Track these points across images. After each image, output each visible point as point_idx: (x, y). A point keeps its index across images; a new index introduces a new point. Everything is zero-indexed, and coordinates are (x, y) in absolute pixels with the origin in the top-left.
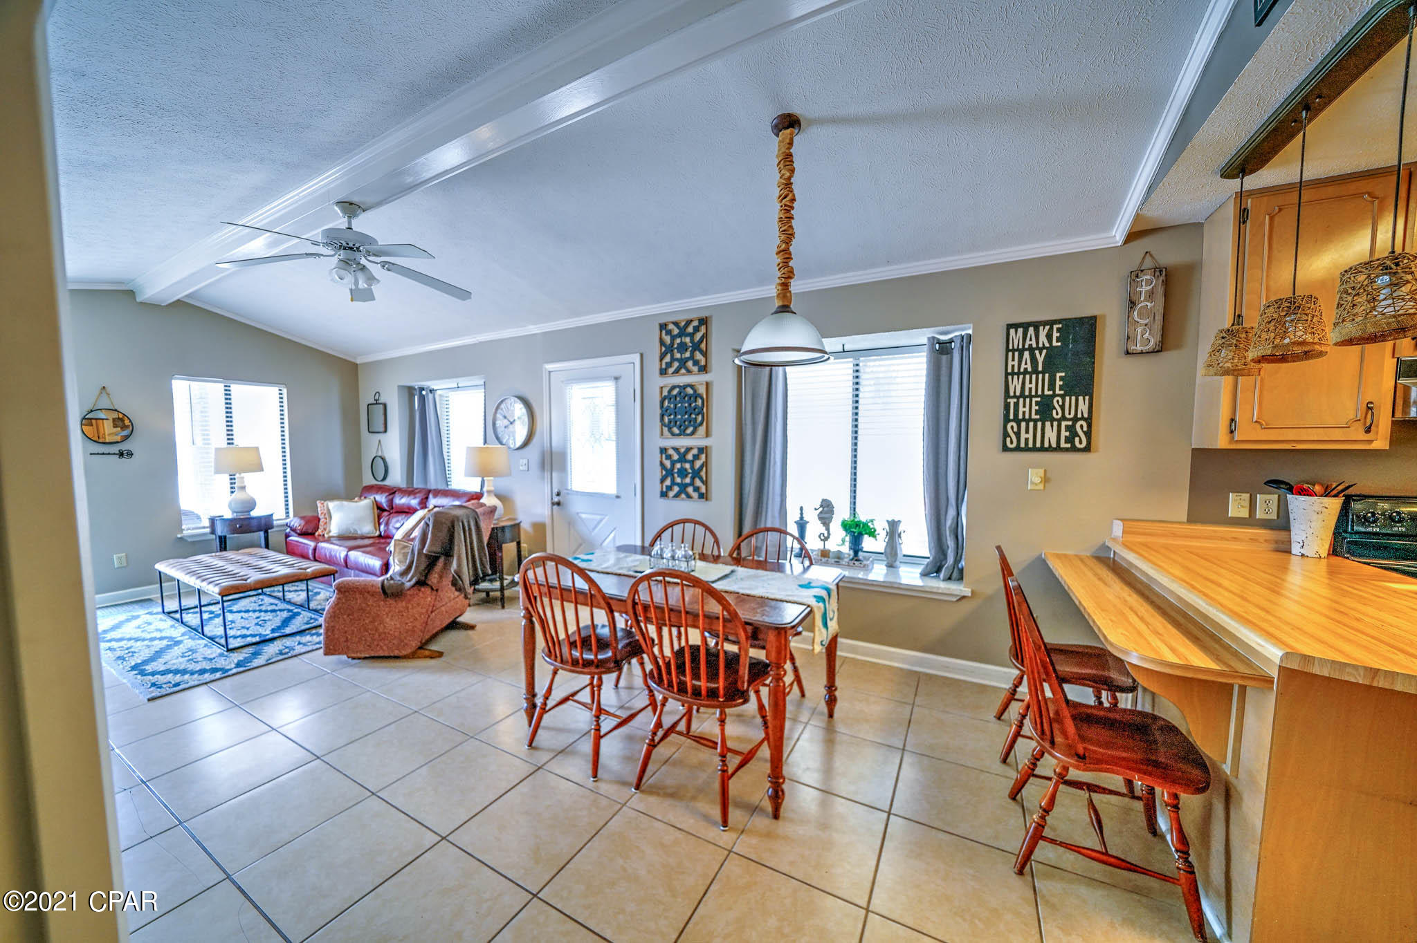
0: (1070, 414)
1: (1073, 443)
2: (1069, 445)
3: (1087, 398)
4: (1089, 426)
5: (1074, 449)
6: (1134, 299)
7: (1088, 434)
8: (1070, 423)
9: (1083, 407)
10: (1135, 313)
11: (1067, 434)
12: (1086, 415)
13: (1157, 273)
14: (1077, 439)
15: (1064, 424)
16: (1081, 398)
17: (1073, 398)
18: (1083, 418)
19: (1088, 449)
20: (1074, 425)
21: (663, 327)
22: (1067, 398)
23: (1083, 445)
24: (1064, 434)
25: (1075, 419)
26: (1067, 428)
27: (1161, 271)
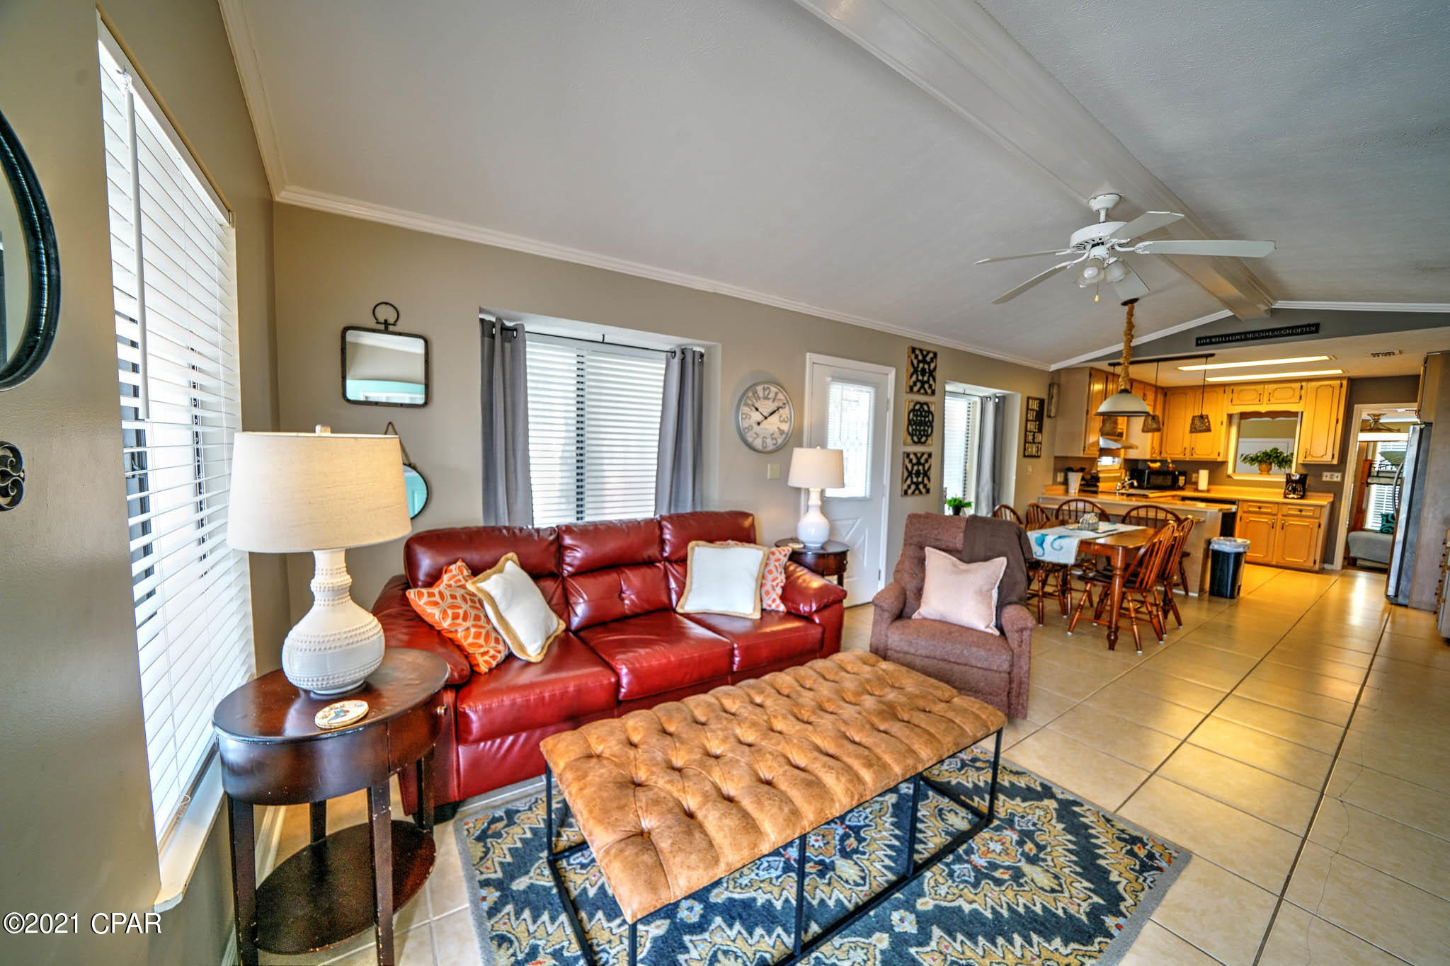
2: (1037, 454)
3: (1041, 434)
4: (1041, 446)
7: (1041, 450)
9: (1040, 438)
11: (1037, 449)
12: (1040, 442)
19: (1040, 456)
21: (914, 350)
22: (1038, 434)
26: (1038, 446)
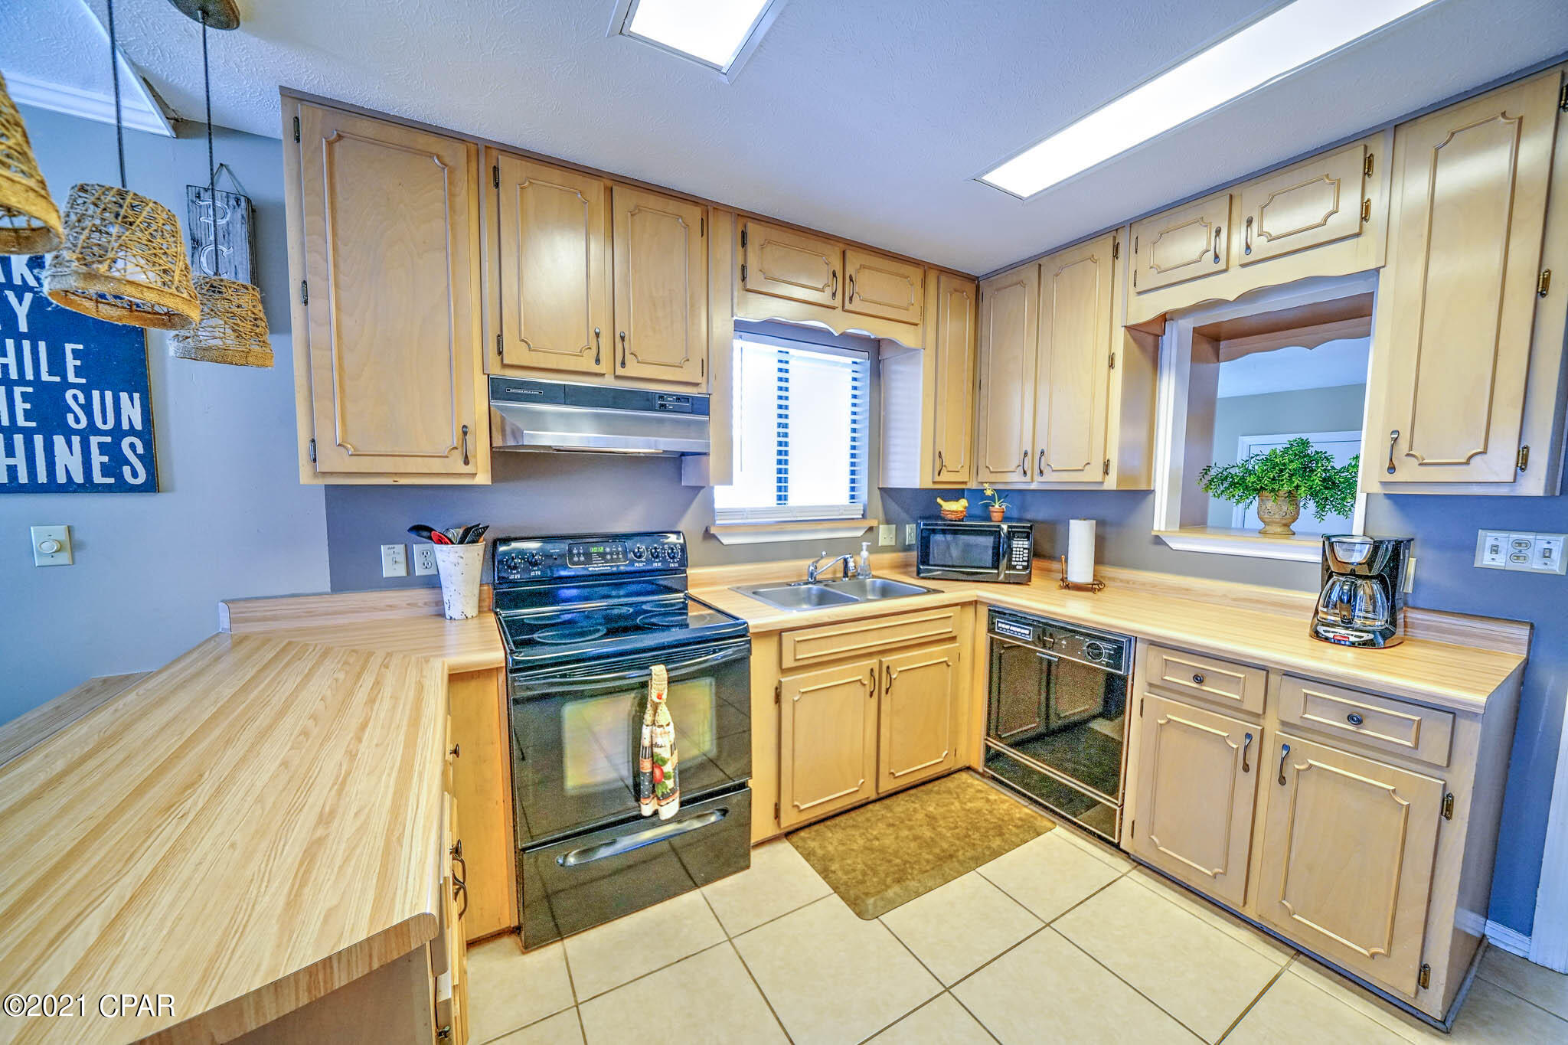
0: (105, 422)
1: (120, 477)
2: (111, 480)
3: (136, 396)
4: (149, 445)
5: (122, 487)
6: (198, 235)
7: (149, 460)
8: (108, 439)
9: (132, 412)
10: (203, 259)
11: (105, 459)
12: (138, 426)
13: (232, 202)
14: (126, 470)
15: (94, 440)
16: (124, 396)
17: (109, 395)
18: (132, 431)
19: (152, 486)
20: (117, 443)
22: (96, 394)
23: (141, 479)
24: (98, 459)
25: (118, 433)
26: (103, 448)
27: (238, 200)
